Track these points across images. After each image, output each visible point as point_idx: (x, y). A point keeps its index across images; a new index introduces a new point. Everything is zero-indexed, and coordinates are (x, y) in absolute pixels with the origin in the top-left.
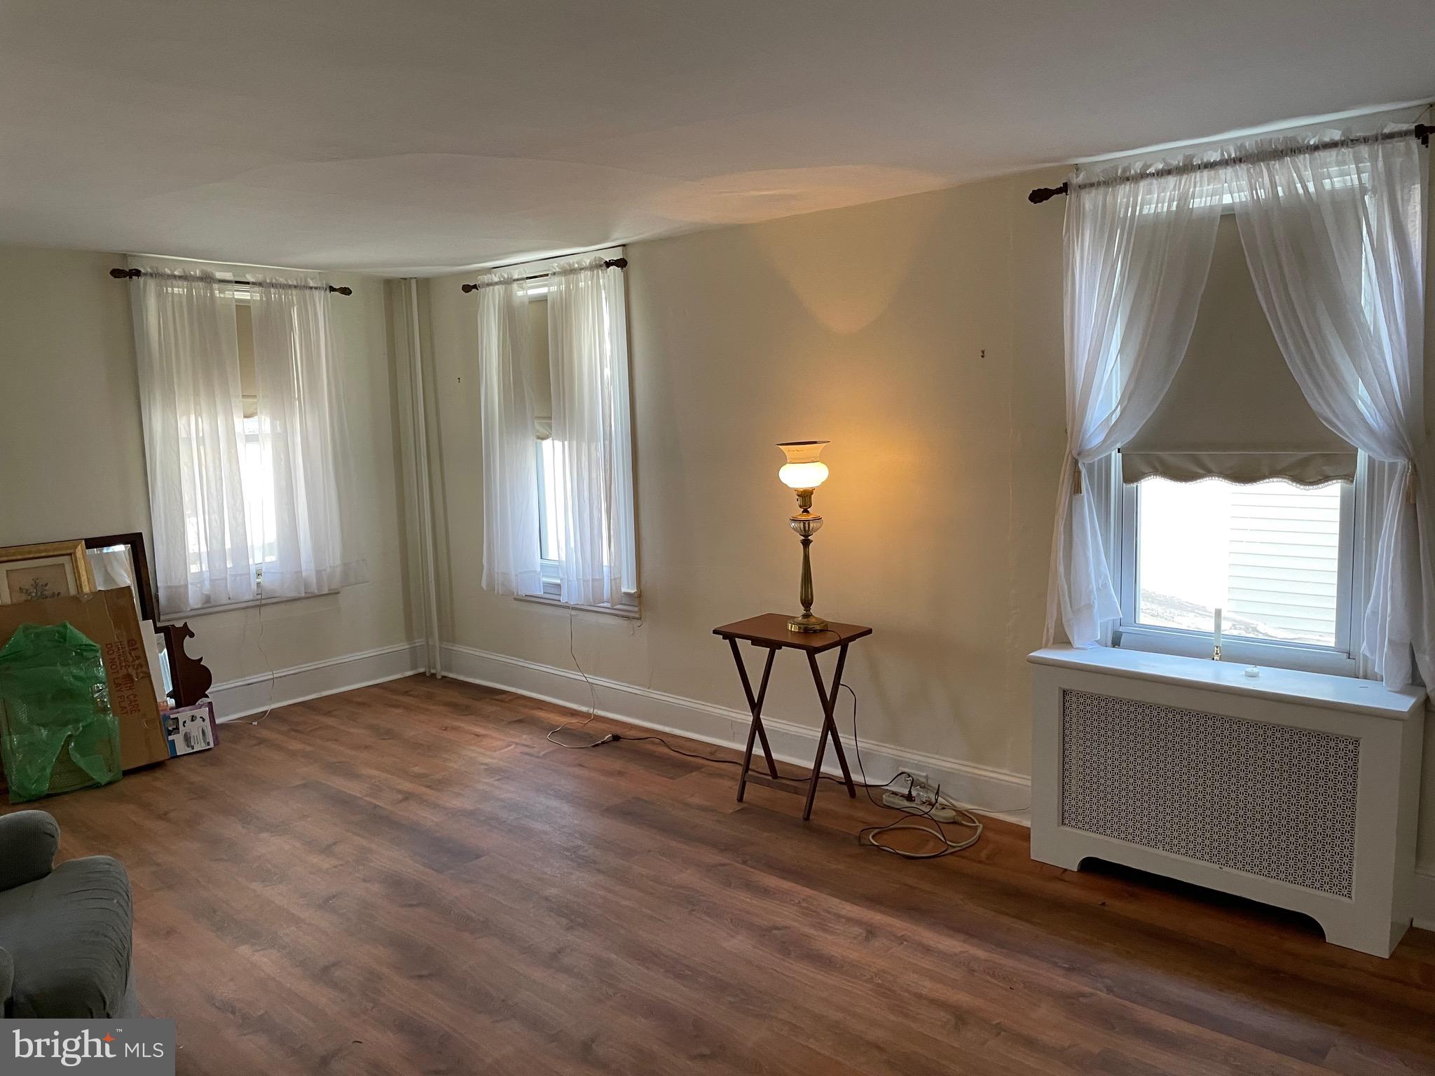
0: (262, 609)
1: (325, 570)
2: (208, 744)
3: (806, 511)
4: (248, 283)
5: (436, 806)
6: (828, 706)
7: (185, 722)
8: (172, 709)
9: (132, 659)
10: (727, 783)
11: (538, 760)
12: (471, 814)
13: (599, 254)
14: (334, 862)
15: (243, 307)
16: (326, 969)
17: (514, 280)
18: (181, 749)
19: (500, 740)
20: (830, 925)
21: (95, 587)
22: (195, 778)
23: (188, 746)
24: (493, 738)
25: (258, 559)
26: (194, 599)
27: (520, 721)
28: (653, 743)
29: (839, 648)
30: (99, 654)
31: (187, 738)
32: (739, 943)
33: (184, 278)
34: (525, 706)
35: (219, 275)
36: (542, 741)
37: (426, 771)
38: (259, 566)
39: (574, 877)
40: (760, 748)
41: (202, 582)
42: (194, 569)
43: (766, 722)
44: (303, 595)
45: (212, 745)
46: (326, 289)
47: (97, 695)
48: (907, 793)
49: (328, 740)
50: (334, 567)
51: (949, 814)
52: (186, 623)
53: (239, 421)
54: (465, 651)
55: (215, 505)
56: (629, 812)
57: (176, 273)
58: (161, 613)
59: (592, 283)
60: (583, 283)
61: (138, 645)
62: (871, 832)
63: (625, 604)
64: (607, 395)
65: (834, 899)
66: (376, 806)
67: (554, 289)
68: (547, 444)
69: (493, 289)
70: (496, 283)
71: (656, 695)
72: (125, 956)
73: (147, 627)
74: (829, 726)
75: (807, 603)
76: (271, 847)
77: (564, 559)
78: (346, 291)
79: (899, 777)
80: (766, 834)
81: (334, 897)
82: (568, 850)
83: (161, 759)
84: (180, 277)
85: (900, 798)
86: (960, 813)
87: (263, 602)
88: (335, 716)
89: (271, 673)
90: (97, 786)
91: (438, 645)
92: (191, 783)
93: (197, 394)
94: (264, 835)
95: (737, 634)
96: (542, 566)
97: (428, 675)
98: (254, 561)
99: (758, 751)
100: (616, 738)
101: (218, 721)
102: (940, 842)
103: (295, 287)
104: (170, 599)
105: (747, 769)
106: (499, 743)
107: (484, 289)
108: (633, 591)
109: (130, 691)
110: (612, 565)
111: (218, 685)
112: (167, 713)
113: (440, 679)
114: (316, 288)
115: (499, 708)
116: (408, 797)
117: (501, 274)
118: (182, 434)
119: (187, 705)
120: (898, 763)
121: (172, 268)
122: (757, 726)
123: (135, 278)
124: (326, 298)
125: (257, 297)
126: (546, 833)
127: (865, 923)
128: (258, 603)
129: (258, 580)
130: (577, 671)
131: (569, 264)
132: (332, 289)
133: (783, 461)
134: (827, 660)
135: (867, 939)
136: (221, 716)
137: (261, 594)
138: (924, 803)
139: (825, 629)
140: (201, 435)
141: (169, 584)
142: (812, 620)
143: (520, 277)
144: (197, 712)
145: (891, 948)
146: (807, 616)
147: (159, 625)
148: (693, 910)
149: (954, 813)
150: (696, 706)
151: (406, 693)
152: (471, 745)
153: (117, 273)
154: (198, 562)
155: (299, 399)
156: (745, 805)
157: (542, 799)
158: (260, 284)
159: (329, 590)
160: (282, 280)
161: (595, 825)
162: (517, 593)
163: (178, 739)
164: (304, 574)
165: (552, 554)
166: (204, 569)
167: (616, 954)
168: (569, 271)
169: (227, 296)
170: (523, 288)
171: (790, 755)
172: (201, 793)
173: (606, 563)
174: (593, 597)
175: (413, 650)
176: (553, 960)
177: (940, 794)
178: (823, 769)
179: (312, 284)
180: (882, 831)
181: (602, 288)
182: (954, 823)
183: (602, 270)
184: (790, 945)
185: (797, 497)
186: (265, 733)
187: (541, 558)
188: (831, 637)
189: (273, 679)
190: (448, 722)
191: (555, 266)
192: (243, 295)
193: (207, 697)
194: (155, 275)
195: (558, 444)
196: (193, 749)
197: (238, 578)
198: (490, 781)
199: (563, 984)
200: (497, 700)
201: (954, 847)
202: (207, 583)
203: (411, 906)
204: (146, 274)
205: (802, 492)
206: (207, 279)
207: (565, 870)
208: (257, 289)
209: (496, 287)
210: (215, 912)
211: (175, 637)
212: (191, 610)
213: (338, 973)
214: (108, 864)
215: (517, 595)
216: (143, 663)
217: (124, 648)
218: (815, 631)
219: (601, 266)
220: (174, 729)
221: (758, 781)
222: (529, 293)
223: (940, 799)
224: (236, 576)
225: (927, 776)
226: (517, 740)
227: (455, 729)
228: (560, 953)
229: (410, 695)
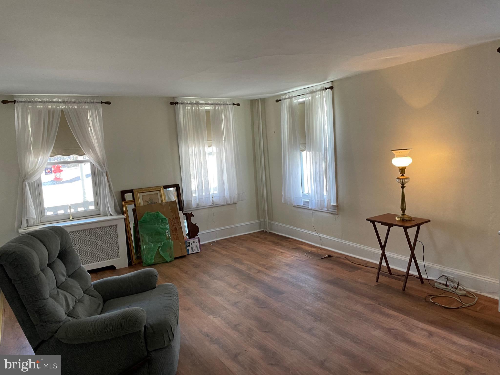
0: (214, 208)
1: (232, 196)
2: (198, 251)
3: (403, 175)
4: (209, 104)
5: (268, 275)
6: (412, 249)
7: (191, 243)
8: (188, 239)
9: (176, 223)
10: (372, 275)
11: (302, 262)
12: (280, 279)
13: (323, 85)
14: (237, 291)
15: (208, 112)
16: (236, 326)
17: (293, 97)
18: (191, 252)
19: (289, 254)
20: (414, 330)
21: (166, 201)
22: (195, 261)
23: (193, 251)
24: (286, 253)
25: (212, 192)
26: (194, 205)
27: (296, 248)
28: (343, 259)
29: (416, 227)
30: (167, 221)
31: (192, 248)
32: (378, 333)
33: (191, 104)
34: (297, 244)
35: (201, 102)
36: (304, 256)
37: (265, 263)
38: (212, 194)
39: (316, 304)
40: (385, 263)
41: (196, 200)
42: (194, 195)
43: (387, 253)
44: (226, 204)
45: (199, 251)
46: (232, 104)
47: (167, 234)
48: (445, 283)
49: (234, 251)
50: (235, 195)
51: (464, 292)
52: (192, 212)
53: (206, 148)
54: (277, 224)
55: (200, 175)
56: (335, 282)
57: (188, 102)
58: (185, 209)
59: (320, 96)
60: (317, 96)
61: (178, 219)
62: (430, 297)
63: (332, 209)
64: (326, 135)
65: (415, 321)
66: (249, 274)
67: (307, 99)
68: (304, 153)
69: (286, 100)
70: (287, 98)
71: (344, 242)
72: (177, 315)
73: (181, 213)
74: (413, 256)
75: (403, 210)
76: (218, 285)
77: (310, 192)
78: (238, 105)
79: (442, 277)
80: (387, 295)
81: (237, 302)
82: (313, 294)
83: (185, 255)
84: (189, 103)
85: (442, 285)
86: (468, 292)
87: (214, 206)
88: (235, 243)
89: (216, 229)
90: (167, 262)
91: (268, 221)
92: (194, 263)
93: (194, 140)
94: (215, 281)
95: (375, 221)
96: (302, 195)
97: (264, 231)
98: (211, 193)
99: (384, 264)
100: (330, 256)
101: (201, 243)
102: (460, 303)
103: (223, 104)
104: (187, 205)
105: (379, 270)
106: (288, 256)
107: (283, 101)
108: (335, 204)
109: (176, 233)
110: (328, 195)
111: (201, 232)
112: (186, 240)
113: (269, 233)
114: (229, 104)
115: (288, 244)
116: (259, 271)
117: (289, 95)
118: (190, 153)
119: (192, 238)
120: (441, 271)
121: (187, 101)
122: (383, 255)
123: (176, 104)
124: (232, 108)
125: (212, 108)
126: (306, 287)
127: (428, 331)
128: (212, 206)
129: (212, 199)
130: (315, 232)
131: (312, 90)
132: (234, 104)
133: (394, 156)
134: (412, 232)
135: (429, 337)
136: (201, 242)
137: (213, 203)
138: (452, 287)
139: (411, 220)
140: (196, 153)
141: (187, 200)
142: (406, 216)
143: (295, 95)
144: (195, 240)
145: (439, 341)
146: (404, 214)
147: (184, 213)
148: (360, 319)
149: (465, 292)
150: (360, 246)
151: (258, 237)
152: (279, 255)
153: (172, 103)
154: (195, 193)
155: (224, 141)
156: (379, 283)
157: (304, 276)
158: (212, 104)
159: (234, 202)
160: (219, 103)
161: (324, 286)
162: (294, 204)
163: (189, 248)
164: (226, 197)
165: (306, 191)
166: (197, 195)
167: (332, 332)
168: (313, 92)
169: (203, 109)
170: (296, 99)
171: (397, 266)
172: (196, 266)
173: (325, 194)
174: (321, 206)
175: (260, 223)
176: (310, 331)
177: (459, 284)
178: (410, 272)
179: (228, 103)
180: (435, 297)
181: (324, 97)
182: (465, 296)
183: (324, 91)
184: (398, 336)
185: (399, 170)
186: (214, 248)
187: (302, 192)
188: (414, 223)
189: (217, 231)
190: (271, 247)
191: (308, 90)
192: (207, 108)
193: (198, 236)
194: (183, 103)
195: (308, 153)
196: (194, 252)
197: (207, 198)
198: (286, 268)
199: (314, 340)
200: (288, 241)
201: (465, 305)
202: (197, 200)
203: (262, 308)
204: (180, 103)
205: (401, 168)
206: (197, 103)
207: (313, 301)
208: (212, 106)
209: (287, 100)
210: (202, 304)
211: (188, 216)
212: (193, 208)
213: (239, 327)
214: (172, 286)
215: (294, 205)
216: (180, 224)
217: (174, 220)
218: (407, 220)
219: (324, 89)
220: (188, 245)
221: (384, 275)
222: (298, 101)
223: (459, 287)
224: (206, 197)
225: (454, 277)
226: (295, 255)
227: (274, 250)
228: (312, 329)
229: (259, 238)
